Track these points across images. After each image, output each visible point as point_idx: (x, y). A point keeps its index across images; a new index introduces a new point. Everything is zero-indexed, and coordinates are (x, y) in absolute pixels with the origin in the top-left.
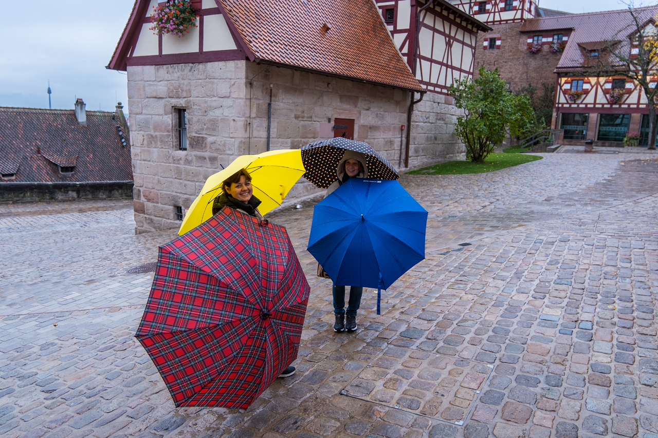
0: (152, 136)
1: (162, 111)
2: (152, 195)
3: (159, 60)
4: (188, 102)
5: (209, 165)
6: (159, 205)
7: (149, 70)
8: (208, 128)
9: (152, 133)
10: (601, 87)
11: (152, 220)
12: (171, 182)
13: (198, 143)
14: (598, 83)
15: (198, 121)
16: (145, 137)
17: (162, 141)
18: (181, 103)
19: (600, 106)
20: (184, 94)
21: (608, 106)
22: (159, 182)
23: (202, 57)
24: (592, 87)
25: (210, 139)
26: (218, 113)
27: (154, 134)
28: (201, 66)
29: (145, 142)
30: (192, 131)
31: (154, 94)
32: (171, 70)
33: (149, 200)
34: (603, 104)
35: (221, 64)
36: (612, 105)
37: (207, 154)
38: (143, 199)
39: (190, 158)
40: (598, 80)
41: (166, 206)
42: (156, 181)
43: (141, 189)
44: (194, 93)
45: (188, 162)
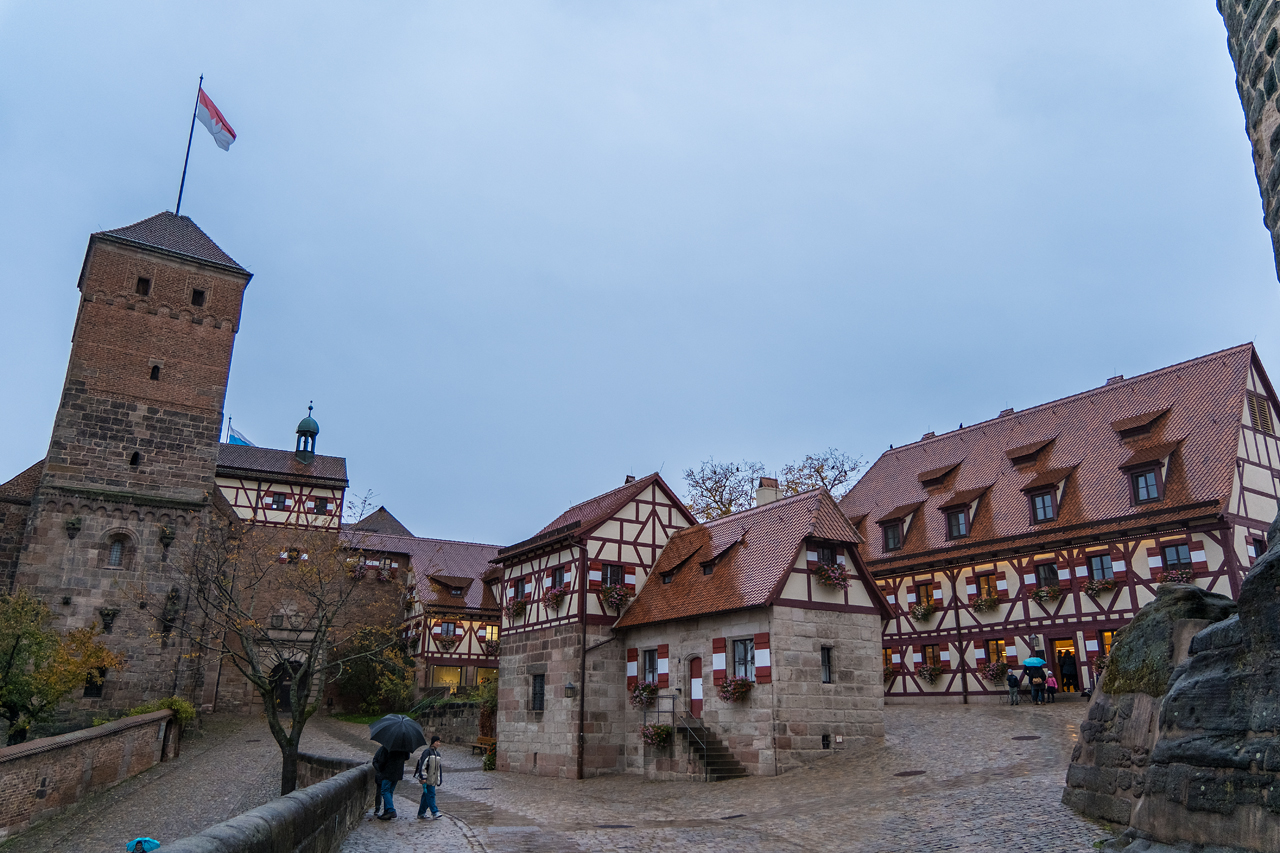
0: (802, 671)
1: (811, 649)
2: (801, 727)
3: (808, 605)
4: (836, 642)
5: (857, 694)
6: (808, 737)
7: (798, 613)
8: (855, 664)
9: (801, 667)
10: (475, 633)
11: (799, 754)
12: (822, 713)
13: (846, 676)
14: (471, 628)
15: (846, 658)
16: (794, 672)
17: (812, 675)
18: (830, 642)
19: (475, 657)
20: (833, 635)
21: (484, 658)
22: (808, 714)
23: (847, 609)
24: (466, 633)
25: (856, 673)
26: (862, 652)
27: (804, 669)
28: (846, 615)
29: (794, 676)
30: (839, 666)
31: (803, 633)
32: (819, 615)
33: (797, 734)
34: (478, 655)
35: (863, 616)
36: (487, 656)
37: (854, 685)
38: (789, 733)
39: (839, 690)
40: (471, 624)
41: (815, 737)
42: (804, 714)
43: (787, 723)
44: (841, 635)
45: (837, 693)
